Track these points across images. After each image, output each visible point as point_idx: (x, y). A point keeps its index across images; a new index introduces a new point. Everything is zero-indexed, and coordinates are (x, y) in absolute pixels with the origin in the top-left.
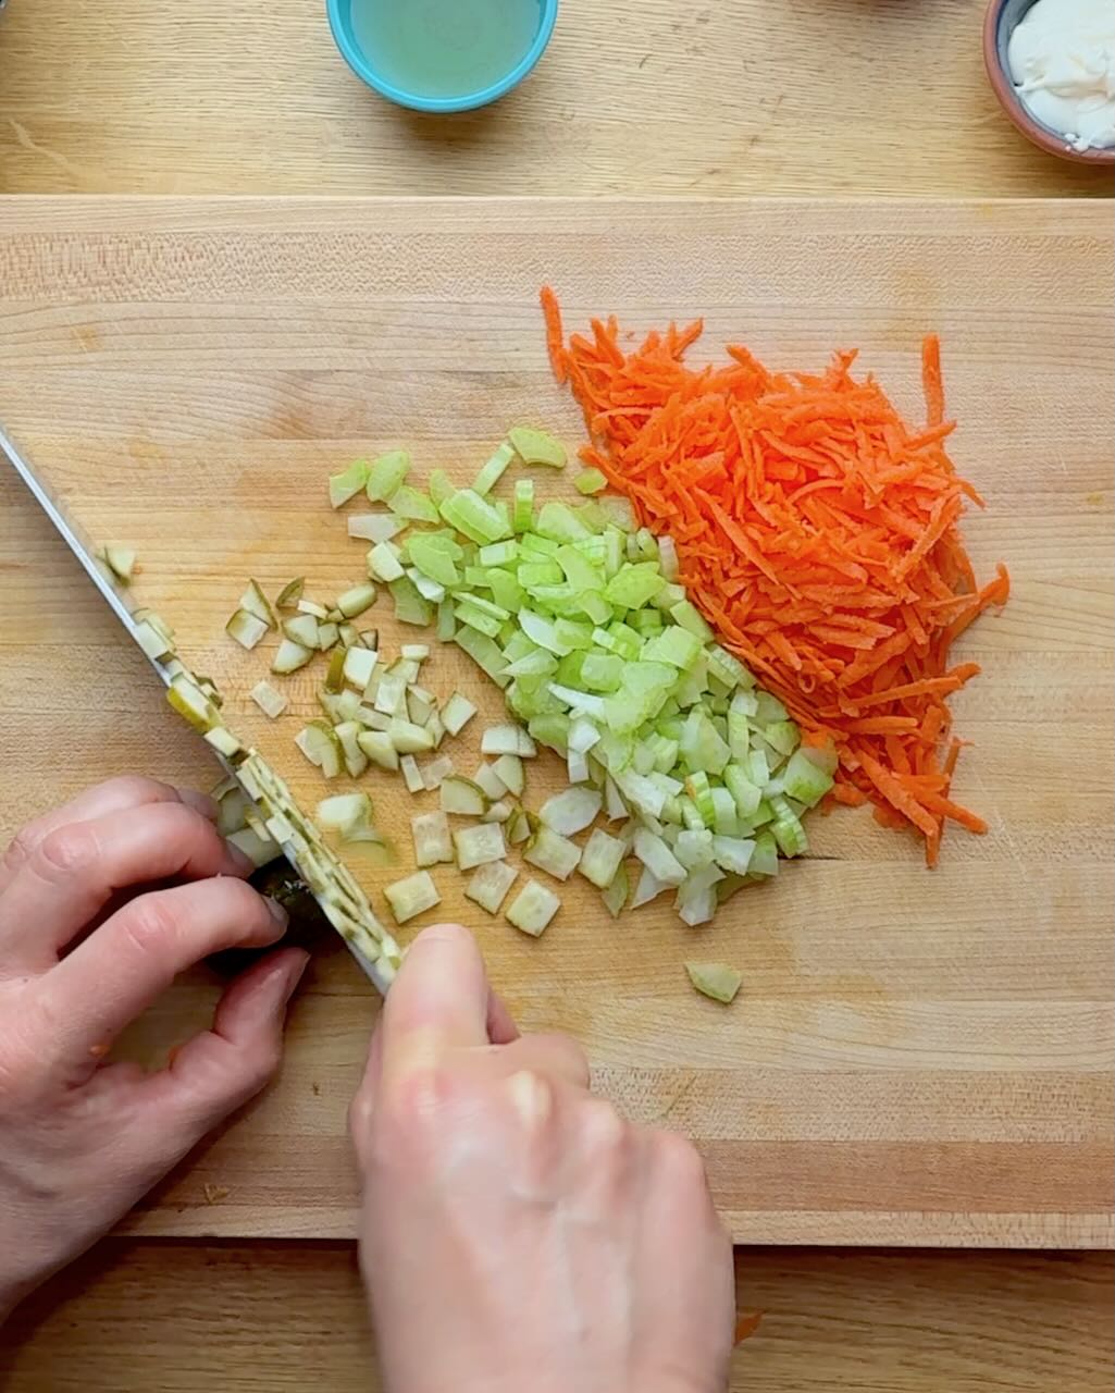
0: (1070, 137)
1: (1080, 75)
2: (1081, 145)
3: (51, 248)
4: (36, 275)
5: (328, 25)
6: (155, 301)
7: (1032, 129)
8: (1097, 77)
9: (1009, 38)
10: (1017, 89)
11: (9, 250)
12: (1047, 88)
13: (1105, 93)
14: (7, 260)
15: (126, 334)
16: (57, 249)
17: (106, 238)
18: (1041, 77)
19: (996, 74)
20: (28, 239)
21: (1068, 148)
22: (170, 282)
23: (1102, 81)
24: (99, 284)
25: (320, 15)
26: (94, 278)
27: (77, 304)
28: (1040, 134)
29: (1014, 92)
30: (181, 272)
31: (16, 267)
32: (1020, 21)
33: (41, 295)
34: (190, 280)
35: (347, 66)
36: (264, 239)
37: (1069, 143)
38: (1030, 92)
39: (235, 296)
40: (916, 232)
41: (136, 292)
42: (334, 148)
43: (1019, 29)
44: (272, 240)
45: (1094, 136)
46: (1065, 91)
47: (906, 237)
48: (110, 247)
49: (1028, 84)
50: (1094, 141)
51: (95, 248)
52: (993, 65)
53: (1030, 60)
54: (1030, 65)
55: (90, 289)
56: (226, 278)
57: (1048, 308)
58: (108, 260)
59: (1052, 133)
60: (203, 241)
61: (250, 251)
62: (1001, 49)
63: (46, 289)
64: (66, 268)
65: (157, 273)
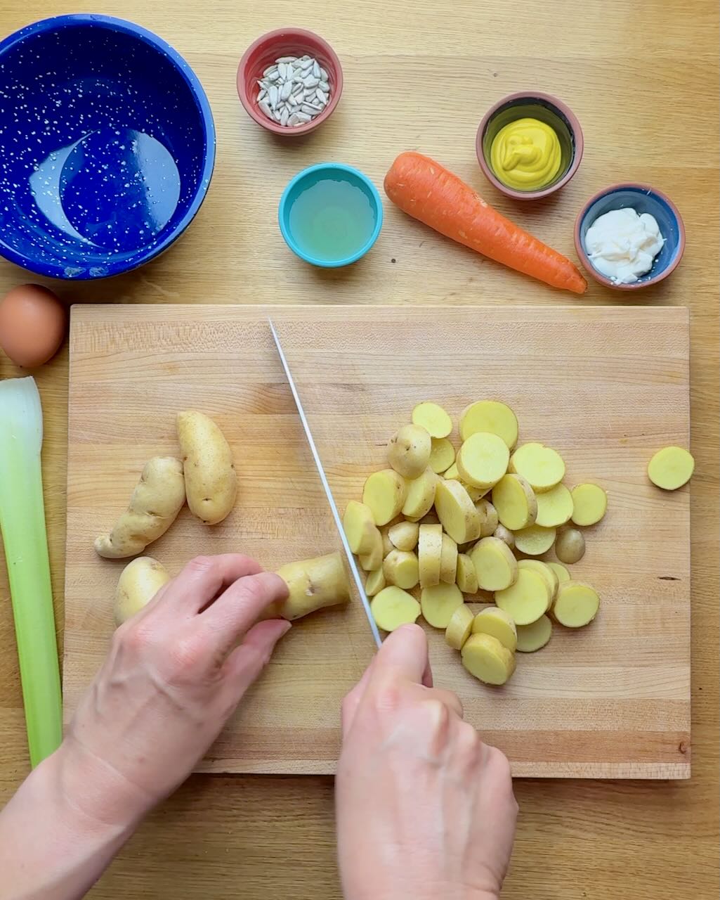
0: (613, 278)
1: (618, 250)
2: (618, 282)
3: (155, 328)
4: (148, 340)
5: (279, 228)
6: (202, 352)
7: (596, 275)
8: (625, 251)
9: (585, 234)
10: (589, 257)
11: (135, 329)
12: (603, 256)
13: (629, 259)
14: (135, 334)
15: (188, 367)
16: (157, 329)
17: (180, 324)
18: (600, 251)
19: (579, 250)
20: (144, 324)
21: (612, 283)
22: (208, 344)
23: (628, 253)
24: (176, 344)
25: (276, 223)
26: (174, 342)
27: (166, 353)
28: (600, 278)
29: (588, 259)
30: (213, 339)
31: (139, 337)
32: (590, 227)
33: (151, 349)
34: (217, 343)
35: (287, 246)
36: (250, 324)
37: (613, 281)
38: (595, 258)
39: (238, 350)
40: (544, 321)
41: (193, 348)
42: (281, 283)
43: (590, 230)
44: (255, 324)
45: (623, 278)
46: (611, 258)
47: (540, 323)
48: (181, 328)
49: (594, 254)
50: (624, 280)
51: (175, 328)
52: (578, 246)
53: (595, 244)
54: (595, 246)
55: (172, 347)
56: (233, 342)
57: (603, 355)
58: (181, 334)
59: (604, 276)
60: (223, 325)
61: (244, 330)
62: (582, 239)
63: (153, 347)
64: (161, 336)
65: (202, 340)
